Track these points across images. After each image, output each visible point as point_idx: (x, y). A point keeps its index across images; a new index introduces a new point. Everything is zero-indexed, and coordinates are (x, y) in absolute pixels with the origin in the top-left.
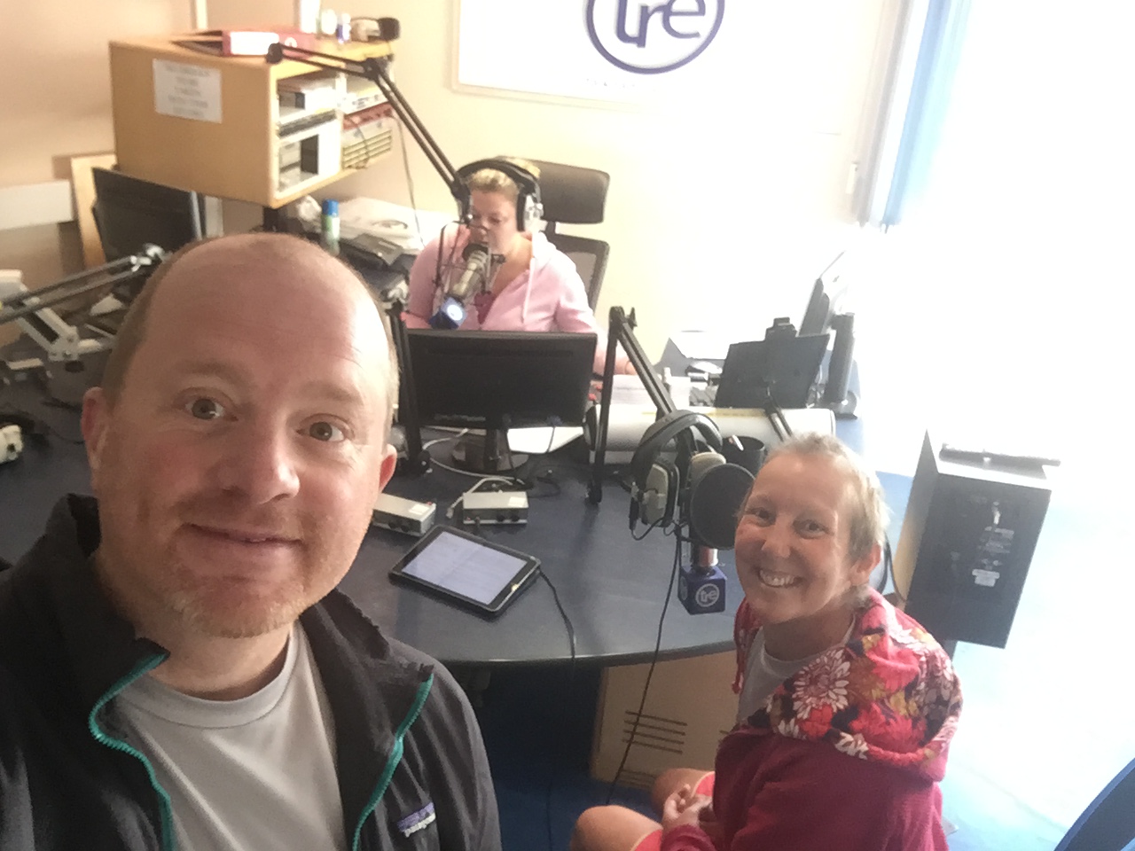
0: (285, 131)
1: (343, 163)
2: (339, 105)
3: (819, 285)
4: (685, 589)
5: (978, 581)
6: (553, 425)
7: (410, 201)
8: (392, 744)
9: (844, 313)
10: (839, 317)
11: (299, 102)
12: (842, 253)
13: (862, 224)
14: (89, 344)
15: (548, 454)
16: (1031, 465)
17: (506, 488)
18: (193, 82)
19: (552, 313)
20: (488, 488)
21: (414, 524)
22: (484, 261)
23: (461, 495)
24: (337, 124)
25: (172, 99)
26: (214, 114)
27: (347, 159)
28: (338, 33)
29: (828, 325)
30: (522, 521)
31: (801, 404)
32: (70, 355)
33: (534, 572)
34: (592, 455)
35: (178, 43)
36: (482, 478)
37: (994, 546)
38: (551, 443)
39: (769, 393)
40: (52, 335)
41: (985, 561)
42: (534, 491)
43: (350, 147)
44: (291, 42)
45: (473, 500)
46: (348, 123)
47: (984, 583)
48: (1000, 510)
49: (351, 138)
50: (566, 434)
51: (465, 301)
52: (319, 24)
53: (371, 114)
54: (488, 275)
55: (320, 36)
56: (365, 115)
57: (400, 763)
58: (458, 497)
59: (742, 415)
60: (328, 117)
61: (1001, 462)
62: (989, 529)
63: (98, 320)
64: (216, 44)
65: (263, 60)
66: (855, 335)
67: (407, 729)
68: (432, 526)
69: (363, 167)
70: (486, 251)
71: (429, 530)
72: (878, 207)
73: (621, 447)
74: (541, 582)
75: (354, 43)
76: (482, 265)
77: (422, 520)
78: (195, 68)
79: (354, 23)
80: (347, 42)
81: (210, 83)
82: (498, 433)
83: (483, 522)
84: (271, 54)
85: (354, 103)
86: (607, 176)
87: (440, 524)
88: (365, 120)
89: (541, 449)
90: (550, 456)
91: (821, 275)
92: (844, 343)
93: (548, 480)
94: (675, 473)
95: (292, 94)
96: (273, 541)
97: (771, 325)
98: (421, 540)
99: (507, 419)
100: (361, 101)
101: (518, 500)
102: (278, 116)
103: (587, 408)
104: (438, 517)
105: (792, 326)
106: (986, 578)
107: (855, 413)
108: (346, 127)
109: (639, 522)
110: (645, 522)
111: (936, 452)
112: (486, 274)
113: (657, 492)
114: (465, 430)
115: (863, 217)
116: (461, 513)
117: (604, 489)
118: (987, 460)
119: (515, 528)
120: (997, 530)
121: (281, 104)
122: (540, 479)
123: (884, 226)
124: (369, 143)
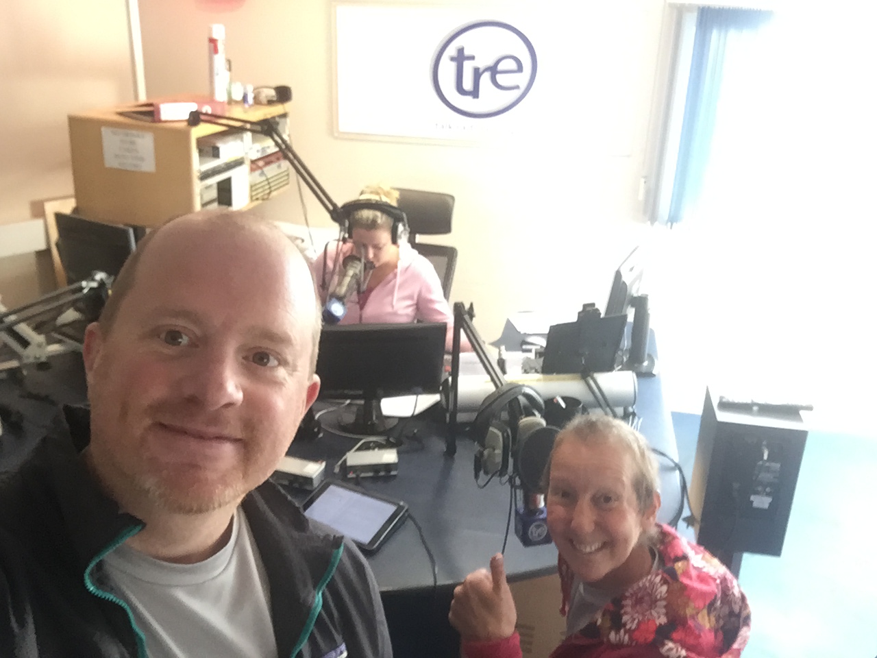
0: (205, 176)
1: (252, 197)
2: (246, 153)
3: (618, 275)
4: (520, 527)
5: (755, 505)
6: (417, 393)
7: (304, 222)
8: (314, 597)
9: (640, 295)
10: (635, 298)
11: (215, 153)
12: (636, 248)
13: (652, 223)
14: (54, 348)
15: (414, 417)
16: (791, 411)
17: (380, 446)
18: (133, 143)
19: (415, 302)
20: (366, 447)
21: (308, 480)
22: (359, 268)
23: (345, 454)
24: (246, 168)
25: (117, 156)
26: (149, 166)
27: (254, 193)
28: (245, 99)
29: (628, 305)
30: (393, 473)
31: (609, 368)
32: (39, 358)
33: (404, 514)
34: (448, 415)
35: (121, 114)
36: (361, 439)
37: (765, 476)
38: (415, 407)
39: (583, 362)
40: (25, 343)
41: (760, 489)
42: (403, 447)
43: (255, 185)
44: (207, 109)
45: (355, 458)
46: (254, 166)
47: (761, 506)
48: (768, 448)
49: (257, 177)
50: (426, 401)
51: (345, 300)
52: (229, 94)
53: (272, 158)
54: (362, 279)
55: (231, 102)
56: (267, 160)
57: (320, 613)
58: (343, 456)
59: (564, 379)
60: (238, 163)
61: (766, 410)
62: (761, 463)
63: (60, 330)
64: (149, 113)
65: (186, 124)
66: (649, 312)
67: (324, 587)
68: (322, 481)
69: (267, 199)
70: (359, 260)
71: (320, 484)
72: (664, 208)
73: (468, 409)
74: (410, 523)
75: (258, 106)
76: (357, 272)
77: (314, 476)
78: (134, 132)
79: (256, 91)
80: (251, 106)
81: (145, 143)
82: (374, 403)
83: (363, 475)
84: (191, 118)
85: (258, 151)
86: (453, 198)
87: (329, 478)
88: (268, 163)
89: (407, 413)
90: (415, 418)
91: (620, 267)
92: (641, 317)
93: (414, 438)
94: (508, 435)
95: (209, 148)
96: (220, 438)
97: (581, 309)
98: (314, 492)
99: (380, 392)
100: (263, 150)
101: (389, 456)
102: (198, 165)
103: (443, 380)
104: (327, 473)
105: (597, 310)
106: (761, 502)
107: (654, 372)
108: (252, 170)
109: (482, 473)
110: (486, 473)
111: (715, 404)
112: (360, 278)
113: (494, 450)
114: (348, 401)
115: (653, 218)
116: (345, 469)
117: (457, 443)
118: (755, 408)
119: (388, 478)
120: (767, 464)
121: (200, 156)
122: (407, 437)
123: (669, 224)
124: (270, 181)
